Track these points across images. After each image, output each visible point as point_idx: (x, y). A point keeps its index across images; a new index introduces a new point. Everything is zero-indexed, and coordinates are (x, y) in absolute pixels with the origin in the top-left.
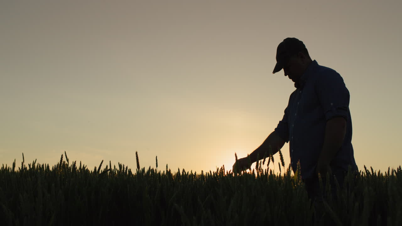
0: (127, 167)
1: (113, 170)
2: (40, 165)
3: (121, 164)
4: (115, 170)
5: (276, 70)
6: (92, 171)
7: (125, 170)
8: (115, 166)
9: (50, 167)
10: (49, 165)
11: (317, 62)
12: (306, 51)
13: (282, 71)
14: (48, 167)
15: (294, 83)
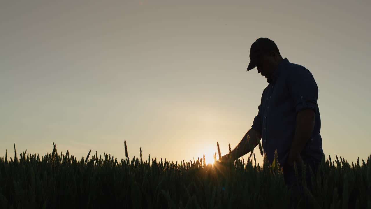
0: (113, 157)
1: (99, 160)
2: (31, 155)
3: (107, 154)
4: (101, 160)
5: (250, 67)
6: (79, 161)
7: (111, 159)
8: (101, 157)
9: (40, 157)
10: (39, 155)
11: (288, 59)
12: (277, 50)
13: (256, 69)
14: (38, 156)
15: (267, 79)
